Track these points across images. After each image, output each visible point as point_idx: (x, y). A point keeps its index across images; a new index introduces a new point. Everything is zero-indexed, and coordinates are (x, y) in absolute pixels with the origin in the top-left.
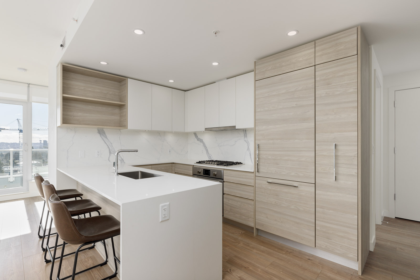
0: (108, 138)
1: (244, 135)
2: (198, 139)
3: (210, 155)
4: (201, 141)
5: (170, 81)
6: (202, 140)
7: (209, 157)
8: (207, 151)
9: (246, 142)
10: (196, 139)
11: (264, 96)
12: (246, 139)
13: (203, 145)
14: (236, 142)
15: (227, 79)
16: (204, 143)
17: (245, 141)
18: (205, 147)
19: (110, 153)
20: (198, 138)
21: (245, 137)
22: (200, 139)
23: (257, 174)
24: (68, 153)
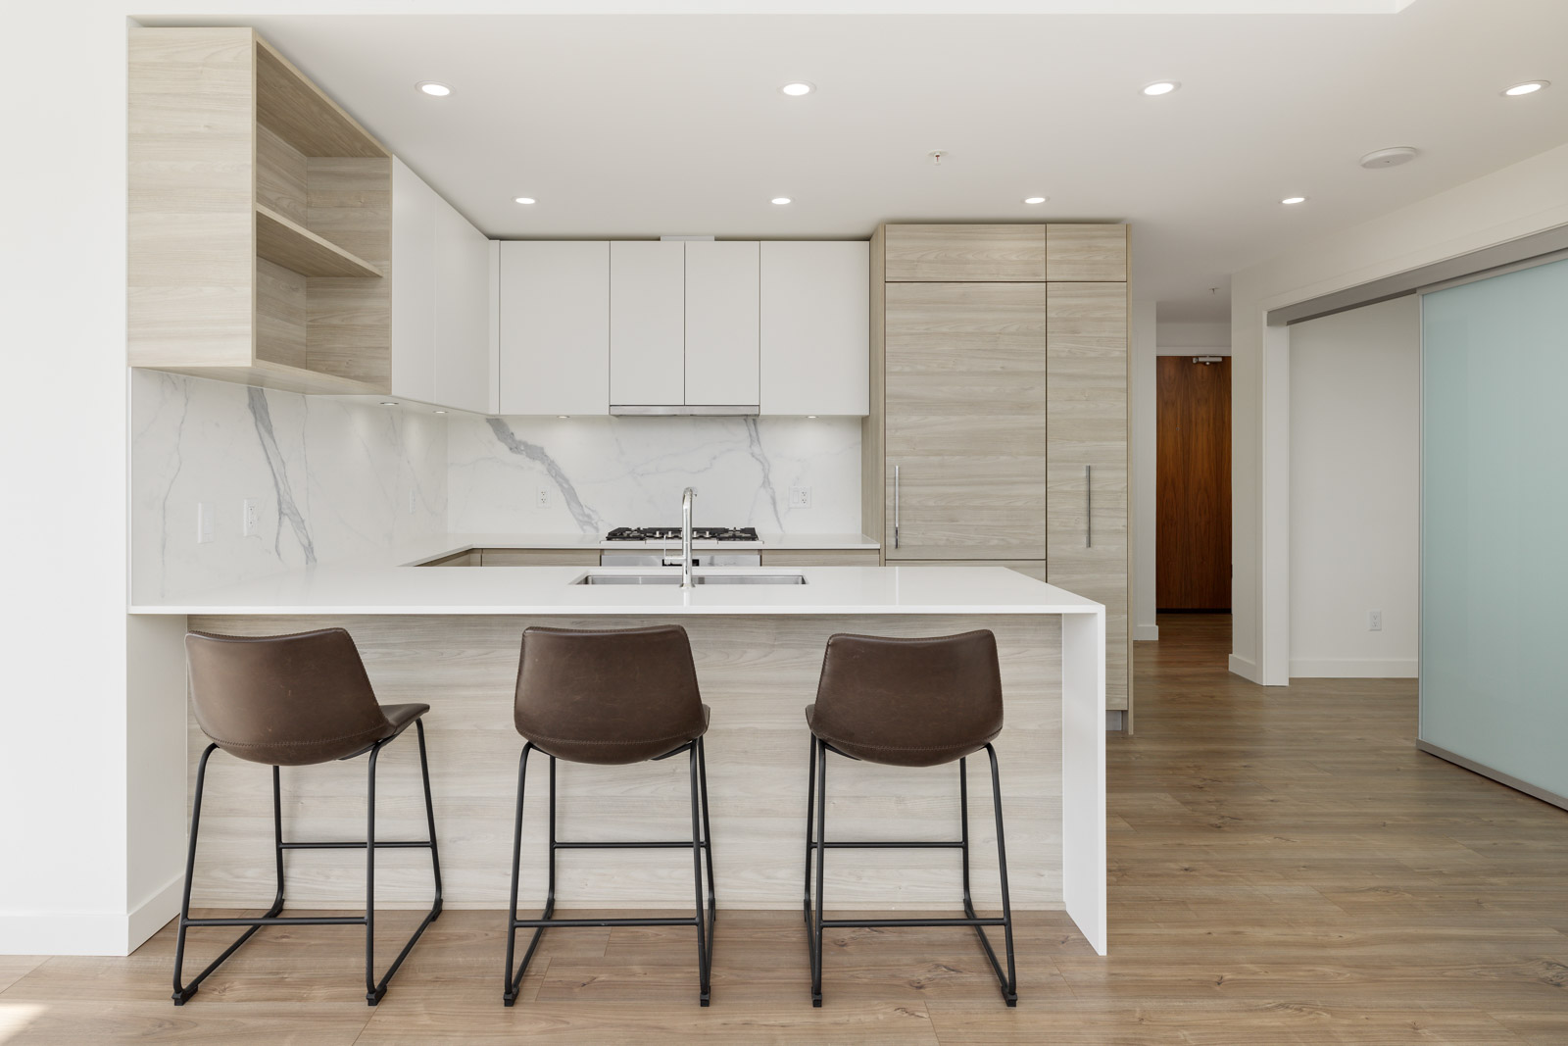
0: (274, 434)
1: (750, 435)
2: (516, 447)
3: (587, 511)
4: (536, 453)
5: (521, 201)
6: (542, 449)
7: (581, 518)
8: (571, 495)
9: (757, 459)
10: (502, 448)
11: (914, 331)
12: (756, 449)
13: (549, 471)
14: (714, 458)
15: (717, 239)
16: (553, 462)
17: (753, 455)
18: (561, 480)
19: (281, 513)
20: (514, 440)
21: (752, 442)
22: (526, 445)
24: (164, 518)
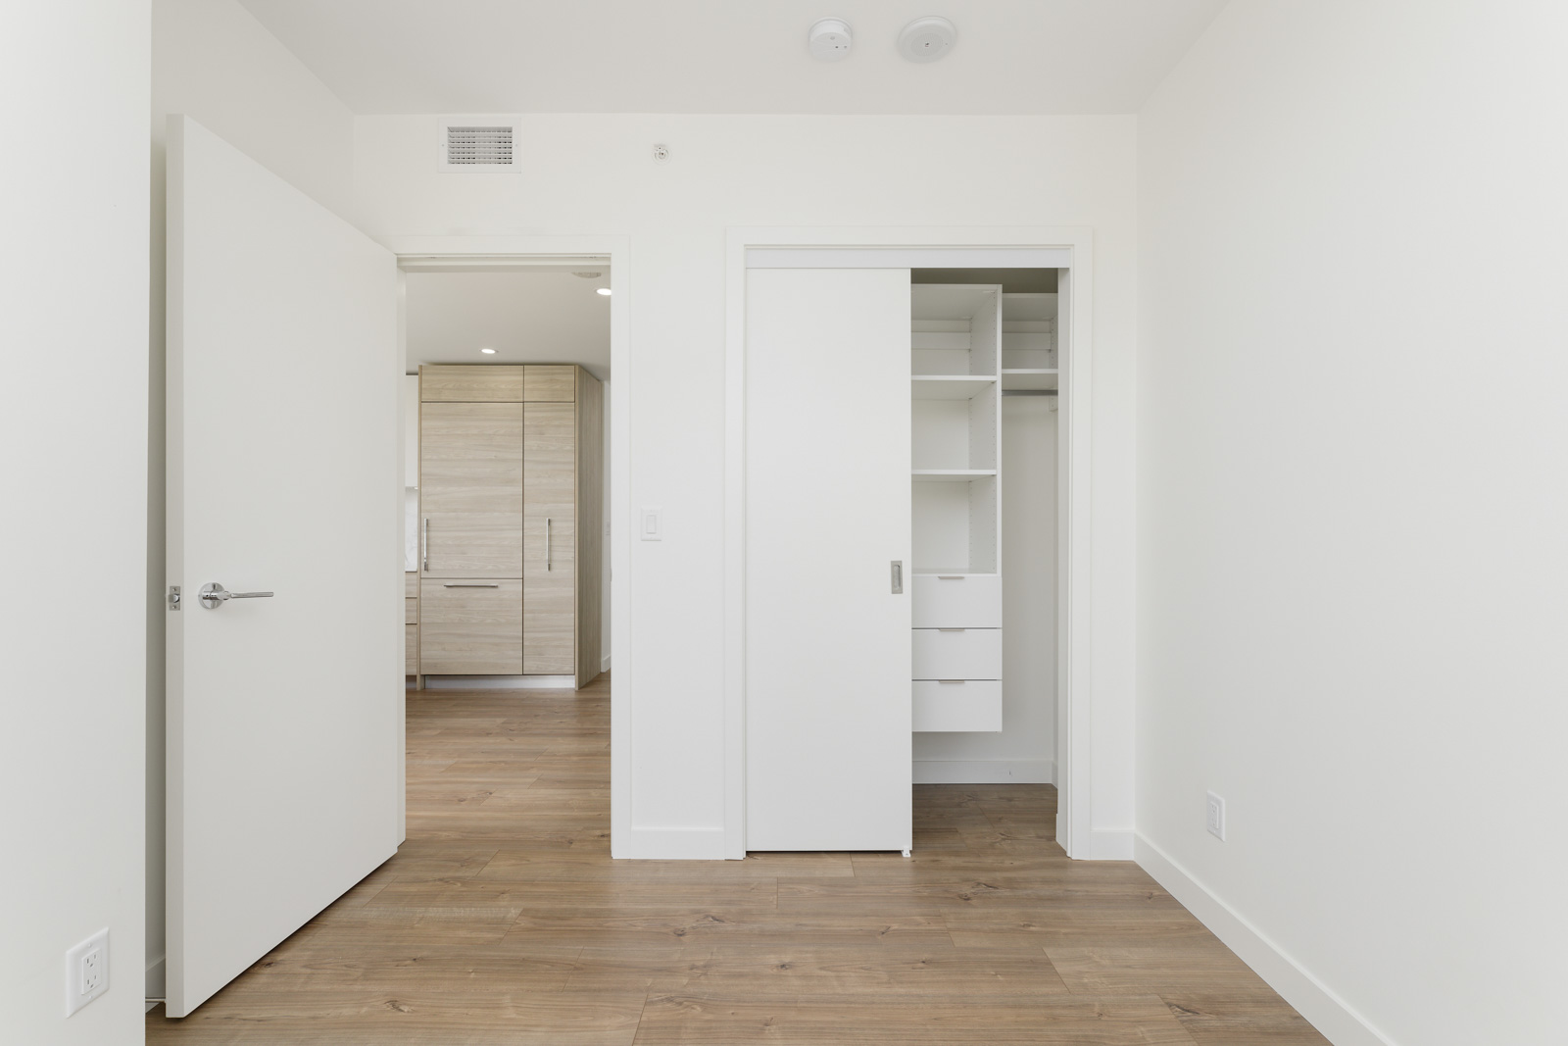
23: (424, 574)
